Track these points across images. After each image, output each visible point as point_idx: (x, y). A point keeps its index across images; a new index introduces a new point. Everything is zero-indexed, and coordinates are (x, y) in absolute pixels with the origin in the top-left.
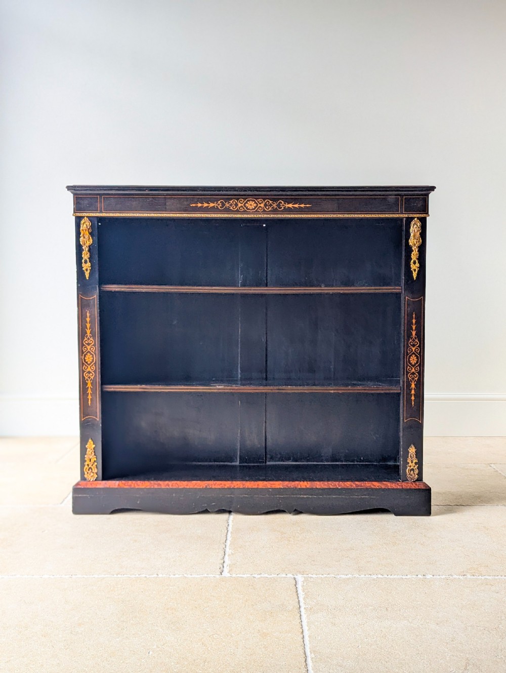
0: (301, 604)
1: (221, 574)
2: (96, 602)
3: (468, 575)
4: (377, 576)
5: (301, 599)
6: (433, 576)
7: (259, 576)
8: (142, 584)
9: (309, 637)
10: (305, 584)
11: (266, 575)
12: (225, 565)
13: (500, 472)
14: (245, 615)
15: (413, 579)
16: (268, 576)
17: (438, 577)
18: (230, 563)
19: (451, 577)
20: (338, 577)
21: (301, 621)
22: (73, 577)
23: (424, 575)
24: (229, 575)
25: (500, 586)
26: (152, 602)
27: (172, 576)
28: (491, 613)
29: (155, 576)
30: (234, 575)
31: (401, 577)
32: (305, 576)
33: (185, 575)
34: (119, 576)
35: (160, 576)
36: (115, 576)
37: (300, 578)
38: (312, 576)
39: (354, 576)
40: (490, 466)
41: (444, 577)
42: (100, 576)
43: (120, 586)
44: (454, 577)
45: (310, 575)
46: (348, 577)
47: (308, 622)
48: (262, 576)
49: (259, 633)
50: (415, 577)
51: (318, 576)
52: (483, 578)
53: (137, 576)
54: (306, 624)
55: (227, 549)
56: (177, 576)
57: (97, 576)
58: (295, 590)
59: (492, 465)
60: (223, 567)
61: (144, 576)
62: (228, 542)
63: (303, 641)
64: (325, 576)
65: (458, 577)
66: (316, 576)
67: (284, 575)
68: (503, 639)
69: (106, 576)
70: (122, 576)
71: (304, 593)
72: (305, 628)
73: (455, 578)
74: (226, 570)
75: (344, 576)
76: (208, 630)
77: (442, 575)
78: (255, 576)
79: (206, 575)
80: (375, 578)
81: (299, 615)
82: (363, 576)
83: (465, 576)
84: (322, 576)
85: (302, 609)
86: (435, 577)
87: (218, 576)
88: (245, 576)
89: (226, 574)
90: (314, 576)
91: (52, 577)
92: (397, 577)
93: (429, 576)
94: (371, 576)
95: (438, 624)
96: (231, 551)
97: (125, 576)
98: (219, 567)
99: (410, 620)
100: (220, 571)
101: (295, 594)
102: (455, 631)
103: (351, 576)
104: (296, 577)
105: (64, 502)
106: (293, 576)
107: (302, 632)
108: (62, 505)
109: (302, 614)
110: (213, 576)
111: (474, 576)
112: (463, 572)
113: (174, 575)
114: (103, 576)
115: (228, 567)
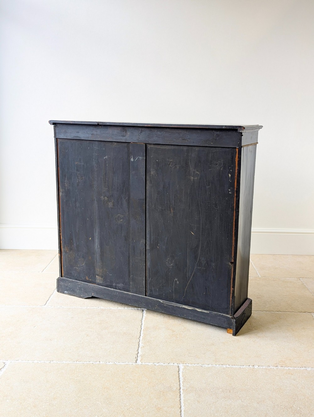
0: (181, 386)
1: (136, 362)
2: (64, 382)
5: (181, 382)
6: (259, 366)
7: (158, 364)
8: (90, 369)
9: (184, 411)
11: (162, 364)
12: (139, 355)
13: (305, 284)
14: (148, 394)
16: (164, 365)
17: (262, 367)
18: (141, 354)
19: (269, 368)
20: (203, 366)
21: (180, 399)
22: (51, 362)
23: (253, 366)
24: (140, 363)
25: (297, 375)
26: (96, 383)
27: (108, 363)
28: (290, 395)
29: (98, 362)
30: (143, 364)
32: (184, 365)
34: (78, 362)
35: (101, 362)
36: (75, 362)
37: (182, 366)
38: (188, 365)
40: (300, 280)
41: (264, 367)
43: (78, 370)
44: (271, 367)
46: (209, 366)
47: (184, 400)
48: (160, 364)
49: (156, 408)
50: (248, 367)
51: (192, 365)
52: (287, 368)
53: (88, 362)
54: (183, 401)
55: (140, 343)
56: (111, 363)
57: (65, 362)
58: (178, 376)
59: (301, 279)
60: (138, 356)
61: (91, 362)
62: (141, 338)
63: (181, 414)
64: (196, 365)
65: (273, 367)
67: (172, 364)
68: (295, 415)
69: (70, 362)
70: (79, 362)
71: (183, 378)
72: (183, 404)
74: (139, 359)
75: (207, 366)
76: (127, 404)
77: (264, 366)
78: (156, 364)
79: (127, 363)
81: (179, 395)
82: (218, 366)
83: (277, 367)
85: (181, 390)
86: (260, 367)
88: (150, 364)
89: (139, 362)
90: (190, 365)
91: (39, 362)
92: (237, 367)
93: (256, 367)
94: (223, 366)
95: (258, 403)
96: (142, 344)
97: (81, 362)
98: (135, 357)
99: (243, 400)
100: (135, 360)
101: (178, 378)
102: (268, 409)
103: (211, 365)
104: (179, 365)
105: (47, 304)
106: (177, 365)
107: (181, 407)
108: (46, 306)
109: (181, 393)
110: (131, 363)
111: (282, 367)
112: (276, 364)
113: (109, 362)
114: (68, 362)
115: (140, 357)
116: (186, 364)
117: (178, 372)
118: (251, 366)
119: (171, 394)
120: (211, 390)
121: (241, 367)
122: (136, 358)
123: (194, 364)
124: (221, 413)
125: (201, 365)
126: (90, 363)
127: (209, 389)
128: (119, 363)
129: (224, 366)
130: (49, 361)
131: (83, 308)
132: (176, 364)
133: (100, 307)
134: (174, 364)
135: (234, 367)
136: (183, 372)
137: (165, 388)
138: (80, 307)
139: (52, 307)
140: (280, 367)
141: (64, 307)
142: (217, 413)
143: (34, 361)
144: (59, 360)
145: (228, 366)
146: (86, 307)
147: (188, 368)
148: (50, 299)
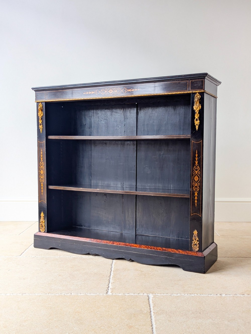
0: (152, 310)
1: (107, 294)
2: (36, 308)
3: (245, 295)
4: (194, 295)
5: (152, 307)
6: (226, 295)
7: (128, 295)
8: (62, 299)
9: (156, 328)
10: (154, 299)
11: (132, 294)
12: (109, 288)
14: (119, 316)
15: (215, 296)
16: (134, 295)
17: (229, 295)
18: (112, 287)
19: (236, 295)
20: (172, 295)
21: (151, 320)
22: (24, 294)
23: (221, 295)
26: (67, 308)
29: (70, 294)
30: (114, 294)
31: (208, 295)
32: (154, 294)
33: (87, 294)
34: (49, 294)
35: (73, 294)
36: (47, 294)
37: (151, 296)
38: (158, 295)
39: (181, 295)
42: (38, 294)
43: (49, 300)
45: (157, 294)
46: (178, 295)
47: (155, 320)
48: (130, 294)
49: (127, 326)
50: (215, 295)
51: (161, 295)
53: (60, 294)
54: (154, 321)
55: (111, 280)
56: (82, 294)
58: (148, 302)
60: (108, 289)
61: (63, 294)
62: (111, 276)
63: (152, 331)
64: (165, 294)
65: (240, 295)
66: (160, 295)
67: (142, 294)
69: (43, 294)
70: (51, 294)
71: (153, 304)
72: (154, 323)
73: (238, 296)
74: (110, 291)
75: (175, 295)
76: (98, 324)
77: (231, 295)
78: (126, 294)
79: (98, 294)
80: (193, 296)
81: (150, 316)
82: (186, 295)
83: (244, 295)
84: (164, 295)
85: (152, 313)
86: (227, 295)
87: (105, 295)
88: (120, 294)
89: (110, 293)
90: (159, 295)
91: (12, 295)
92: (206, 295)
93: (224, 295)
94: (191, 295)
96: (113, 281)
97: (53, 294)
100: (106, 291)
101: (148, 304)
103: (180, 295)
104: (149, 295)
105: (22, 255)
106: (147, 295)
107: (152, 325)
108: (21, 256)
109: (152, 315)
110: (102, 294)
111: (249, 295)
112: (243, 293)
113: (81, 294)
114: (41, 294)
115: (111, 290)
116: (155, 294)
117: (148, 299)
118: (218, 295)
119: (142, 315)
120: (182, 312)
121: (209, 295)
122: (106, 290)
123: (164, 294)
124: (193, 329)
125: (170, 295)
126: (61, 294)
127: (180, 311)
128: (90, 294)
129: (193, 295)
130: (21, 293)
131: (56, 257)
132: (145, 294)
133: (72, 257)
134: (143, 294)
135: (202, 295)
136: (152, 300)
137: (136, 312)
138: (53, 257)
139: (27, 257)
140: (247, 295)
141: (38, 257)
142: (188, 329)
143: (6, 294)
144: (32, 293)
145: (196, 295)
146: (59, 257)
147: (157, 297)
148: (25, 252)
